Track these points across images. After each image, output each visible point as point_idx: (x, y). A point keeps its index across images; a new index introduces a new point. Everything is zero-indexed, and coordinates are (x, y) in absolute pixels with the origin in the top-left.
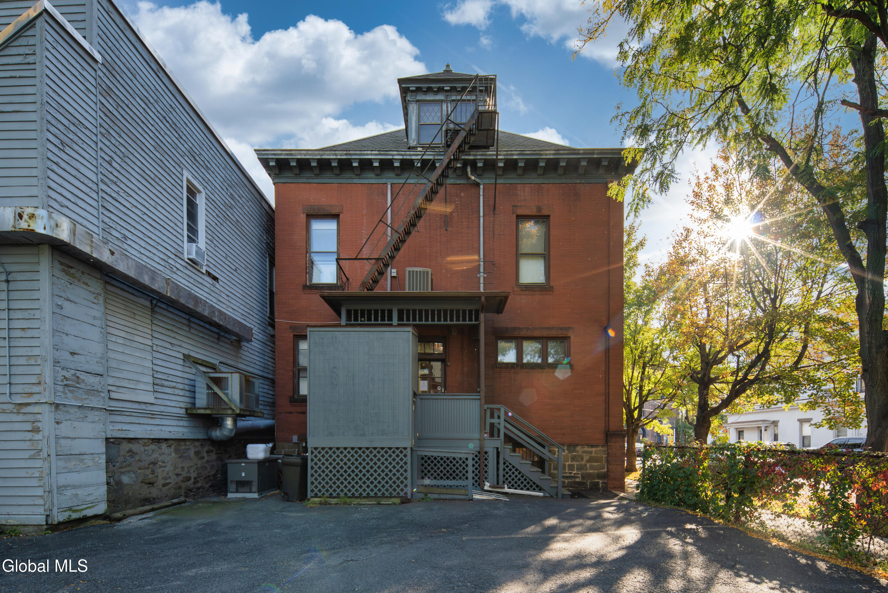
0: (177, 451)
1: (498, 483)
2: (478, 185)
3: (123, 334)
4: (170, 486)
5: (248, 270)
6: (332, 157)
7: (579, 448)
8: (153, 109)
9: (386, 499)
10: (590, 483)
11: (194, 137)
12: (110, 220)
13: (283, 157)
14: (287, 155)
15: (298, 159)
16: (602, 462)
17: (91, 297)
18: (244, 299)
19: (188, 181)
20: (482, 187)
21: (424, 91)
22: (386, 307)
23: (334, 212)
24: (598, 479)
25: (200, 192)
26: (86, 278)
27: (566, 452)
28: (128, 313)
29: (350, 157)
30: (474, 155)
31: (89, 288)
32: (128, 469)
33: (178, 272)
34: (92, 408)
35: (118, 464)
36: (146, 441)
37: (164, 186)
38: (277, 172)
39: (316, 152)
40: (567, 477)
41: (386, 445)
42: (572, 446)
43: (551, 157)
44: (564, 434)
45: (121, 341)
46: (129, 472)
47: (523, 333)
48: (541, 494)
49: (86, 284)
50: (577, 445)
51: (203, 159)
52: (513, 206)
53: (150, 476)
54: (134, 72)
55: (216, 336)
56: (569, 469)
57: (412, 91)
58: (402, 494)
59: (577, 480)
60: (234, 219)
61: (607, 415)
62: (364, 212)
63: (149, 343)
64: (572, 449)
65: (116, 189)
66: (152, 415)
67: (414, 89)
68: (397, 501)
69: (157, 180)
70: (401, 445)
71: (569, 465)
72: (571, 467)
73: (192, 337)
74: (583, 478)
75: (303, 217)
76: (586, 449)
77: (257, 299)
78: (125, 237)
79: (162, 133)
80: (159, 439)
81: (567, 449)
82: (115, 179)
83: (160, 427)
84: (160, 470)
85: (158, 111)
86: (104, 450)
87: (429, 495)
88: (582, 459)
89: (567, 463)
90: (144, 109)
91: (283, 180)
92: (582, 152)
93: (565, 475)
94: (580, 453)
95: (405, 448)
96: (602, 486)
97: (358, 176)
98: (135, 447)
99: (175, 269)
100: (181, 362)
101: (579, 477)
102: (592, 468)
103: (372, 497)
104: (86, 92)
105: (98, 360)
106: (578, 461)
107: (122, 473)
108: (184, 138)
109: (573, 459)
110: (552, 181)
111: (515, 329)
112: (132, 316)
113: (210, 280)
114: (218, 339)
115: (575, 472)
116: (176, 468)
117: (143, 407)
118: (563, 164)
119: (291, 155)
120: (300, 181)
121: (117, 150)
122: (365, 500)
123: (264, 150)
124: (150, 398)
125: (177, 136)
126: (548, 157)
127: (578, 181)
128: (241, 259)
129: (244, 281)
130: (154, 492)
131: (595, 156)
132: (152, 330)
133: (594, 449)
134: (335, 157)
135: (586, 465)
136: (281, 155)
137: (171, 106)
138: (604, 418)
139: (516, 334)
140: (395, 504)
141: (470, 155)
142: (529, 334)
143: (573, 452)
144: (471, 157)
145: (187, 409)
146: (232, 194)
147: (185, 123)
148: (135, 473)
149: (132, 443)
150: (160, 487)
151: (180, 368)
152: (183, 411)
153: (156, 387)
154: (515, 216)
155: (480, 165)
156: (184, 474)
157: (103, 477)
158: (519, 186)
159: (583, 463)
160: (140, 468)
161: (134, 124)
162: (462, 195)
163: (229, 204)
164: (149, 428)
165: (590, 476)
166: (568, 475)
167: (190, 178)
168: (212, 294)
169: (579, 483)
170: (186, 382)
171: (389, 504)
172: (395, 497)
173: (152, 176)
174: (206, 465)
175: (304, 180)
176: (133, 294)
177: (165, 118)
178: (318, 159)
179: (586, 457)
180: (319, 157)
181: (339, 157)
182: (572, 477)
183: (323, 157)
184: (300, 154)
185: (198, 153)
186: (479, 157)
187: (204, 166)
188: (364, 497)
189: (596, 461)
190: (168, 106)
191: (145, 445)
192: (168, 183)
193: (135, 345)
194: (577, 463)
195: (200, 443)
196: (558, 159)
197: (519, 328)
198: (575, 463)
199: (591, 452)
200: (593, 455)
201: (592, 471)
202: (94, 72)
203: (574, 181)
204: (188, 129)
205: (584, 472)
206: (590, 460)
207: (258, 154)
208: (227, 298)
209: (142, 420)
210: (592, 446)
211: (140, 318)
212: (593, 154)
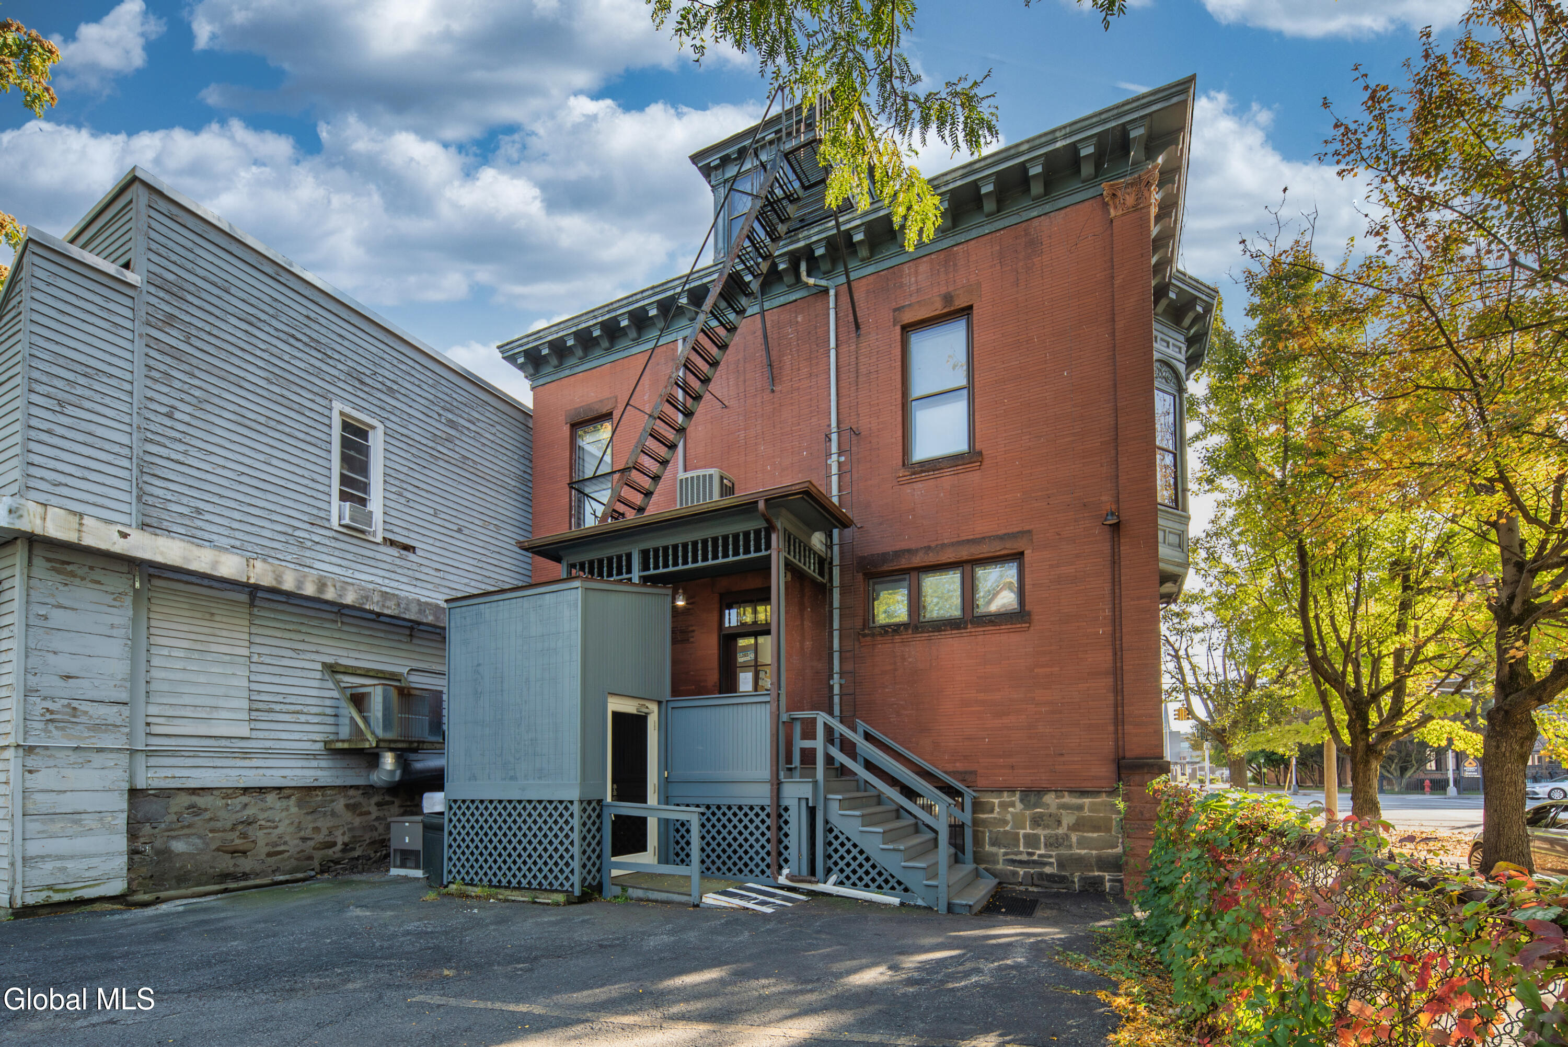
0: (300, 804)
1: (813, 872)
2: (826, 291)
3: (185, 644)
4: (286, 855)
5: (492, 527)
6: (591, 323)
7: (1050, 798)
8: (267, 328)
9: (546, 895)
10: (1081, 879)
11: (361, 351)
12: (166, 492)
13: (530, 346)
14: (536, 340)
15: (549, 342)
16: (1108, 830)
17: (109, 599)
18: (478, 571)
19: (342, 413)
20: (832, 292)
21: (735, 159)
22: (622, 550)
23: (604, 411)
24: (1100, 869)
25: (373, 428)
26: (97, 575)
27: (1019, 806)
28: (199, 615)
29: (613, 314)
30: (806, 238)
31: (103, 588)
32: (186, 831)
33: (318, 547)
34: (100, 750)
35: (163, 825)
36: (230, 791)
37: (287, 430)
38: (531, 371)
39: (570, 323)
40: (1021, 863)
41: (546, 797)
42: (1032, 794)
43: (959, 183)
44: (1013, 767)
45: (181, 654)
46: (188, 836)
47: (917, 561)
48: (896, 901)
49: (99, 582)
50: (1047, 791)
51: (381, 379)
52: (895, 310)
53: (237, 841)
54: (226, 285)
55: (408, 632)
56: (1027, 845)
57: (716, 168)
58: (567, 885)
59: (1048, 870)
60: (457, 456)
61: (1119, 720)
62: (646, 398)
63: (246, 652)
64: (1033, 799)
65: (182, 448)
66: (246, 755)
67: (718, 162)
68: (561, 898)
69: (272, 424)
70: (566, 797)
71: (1026, 836)
72: (1032, 841)
73: (345, 636)
74: (1061, 865)
75: (566, 429)
76: (1067, 799)
77: (513, 568)
78: (198, 511)
79: (286, 357)
80: (261, 788)
81: (1022, 801)
82: (178, 435)
83: (261, 771)
84: (260, 834)
85: (276, 329)
86: (125, 806)
87: (630, 890)
88: (1059, 823)
89: (1022, 832)
90: (246, 332)
91: (541, 382)
92: (1025, 147)
93: (1018, 858)
94: (1053, 810)
95: (571, 802)
96: (1111, 888)
97: (637, 341)
98: (201, 801)
99: (309, 544)
100: (318, 675)
101: (1051, 864)
102: (1081, 843)
103: (524, 888)
104: (114, 330)
105: (118, 683)
106: (1046, 827)
107: (173, 838)
108: (336, 356)
109: (1037, 821)
110: (974, 234)
111: (898, 554)
112: (207, 616)
113: (394, 552)
114: (411, 635)
115: (1042, 852)
116: (299, 828)
117: (224, 743)
118: (987, 189)
119: (540, 338)
120: (562, 375)
121: (183, 396)
122: (518, 893)
123: (508, 344)
124: (244, 731)
125: (320, 356)
126: (951, 186)
127: (1035, 214)
128: (474, 514)
129: (481, 544)
130: (246, 864)
131: (1059, 145)
132: (250, 634)
133: (1087, 801)
134: (595, 322)
135: (1067, 837)
136: (528, 343)
137: (308, 317)
138: (1111, 728)
139: (904, 563)
140: (557, 904)
141: (798, 241)
142: (932, 559)
143: (1036, 805)
144: (801, 244)
145: (325, 742)
146: (451, 421)
147: (340, 336)
148: (200, 837)
149: (199, 795)
150: (263, 857)
151: (316, 684)
152: (320, 746)
153: (253, 713)
154: (898, 329)
155: (819, 252)
156: (320, 838)
157: (121, 843)
158: (906, 267)
159: (1060, 831)
160: (212, 831)
161: (223, 355)
162: (799, 319)
163: (444, 436)
164: (234, 773)
165: (1079, 861)
166: (1024, 857)
167: (348, 410)
168: (399, 571)
169: (1051, 878)
170: (328, 702)
171: (548, 904)
172: (556, 891)
173: (262, 420)
174: (376, 824)
175: (567, 372)
176: (211, 587)
177: (293, 336)
178: (574, 333)
179: (1068, 819)
180: (574, 329)
181: (600, 320)
182: (1034, 862)
183: (580, 327)
184: (551, 334)
185: (368, 372)
186: (814, 239)
187: (384, 389)
188: (514, 888)
189: (1096, 829)
190: (301, 318)
191: (227, 797)
192: (297, 426)
193: (209, 657)
194: (1047, 832)
195: (361, 792)
196: (975, 181)
197: (909, 551)
198: (1041, 832)
199: (1080, 808)
200: (1086, 813)
201: (1083, 852)
202: (131, 300)
203: (1026, 215)
204: (346, 343)
205: (1064, 851)
206: (1077, 826)
207: (502, 352)
208: (438, 574)
209: (219, 763)
210: (1084, 793)
211: (224, 619)
212: (1055, 140)
